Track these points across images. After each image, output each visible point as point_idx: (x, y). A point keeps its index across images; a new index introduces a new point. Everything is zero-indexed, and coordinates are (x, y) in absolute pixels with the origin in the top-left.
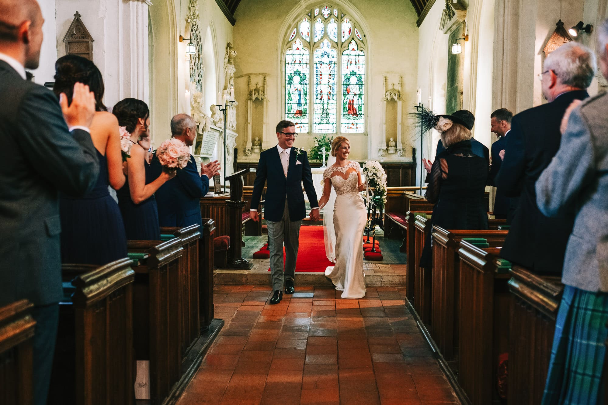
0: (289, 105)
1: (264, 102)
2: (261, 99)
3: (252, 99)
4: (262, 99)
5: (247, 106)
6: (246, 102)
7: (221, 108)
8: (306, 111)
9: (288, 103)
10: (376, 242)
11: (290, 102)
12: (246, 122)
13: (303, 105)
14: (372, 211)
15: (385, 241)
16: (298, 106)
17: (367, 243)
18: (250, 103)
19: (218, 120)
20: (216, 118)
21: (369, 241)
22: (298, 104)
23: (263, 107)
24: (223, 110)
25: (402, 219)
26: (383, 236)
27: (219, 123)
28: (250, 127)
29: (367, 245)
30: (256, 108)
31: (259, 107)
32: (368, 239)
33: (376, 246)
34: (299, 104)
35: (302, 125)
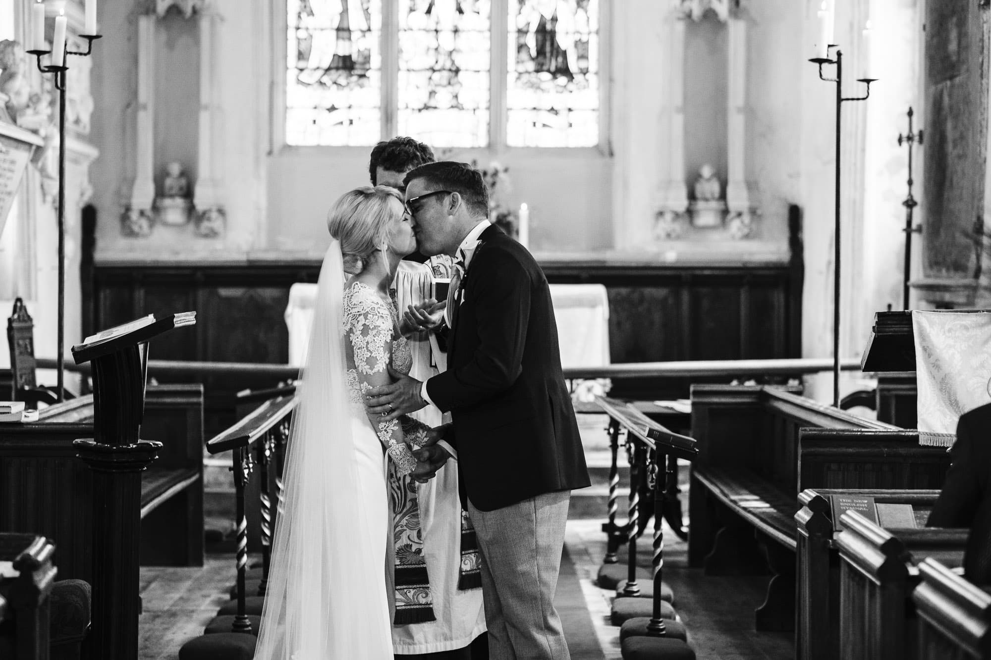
0: (302, 34)
1: (205, 24)
2: (188, 11)
3: (154, 11)
4: (195, 11)
5: (133, 38)
6: (132, 21)
7: (46, 61)
8: (367, 59)
9: (298, 28)
10: (665, 590)
11: (306, 20)
12: (131, 103)
13: (354, 36)
14: (629, 450)
15: (692, 581)
16: (338, 38)
17: (628, 593)
18: (146, 25)
19: (24, 99)
20: (18, 93)
21: (635, 589)
22: (338, 29)
23: (197, 42)
24: (53, 69)
25: (772, 506)
26: (684, 559)
27: (29, 111)
28: (145, 121)
29: (626, 605)
30: (170, 45)
31: (184, 41)
32: (632, 577)
33: (666, 607)
34: (343, 31)
35: (352, 115)
